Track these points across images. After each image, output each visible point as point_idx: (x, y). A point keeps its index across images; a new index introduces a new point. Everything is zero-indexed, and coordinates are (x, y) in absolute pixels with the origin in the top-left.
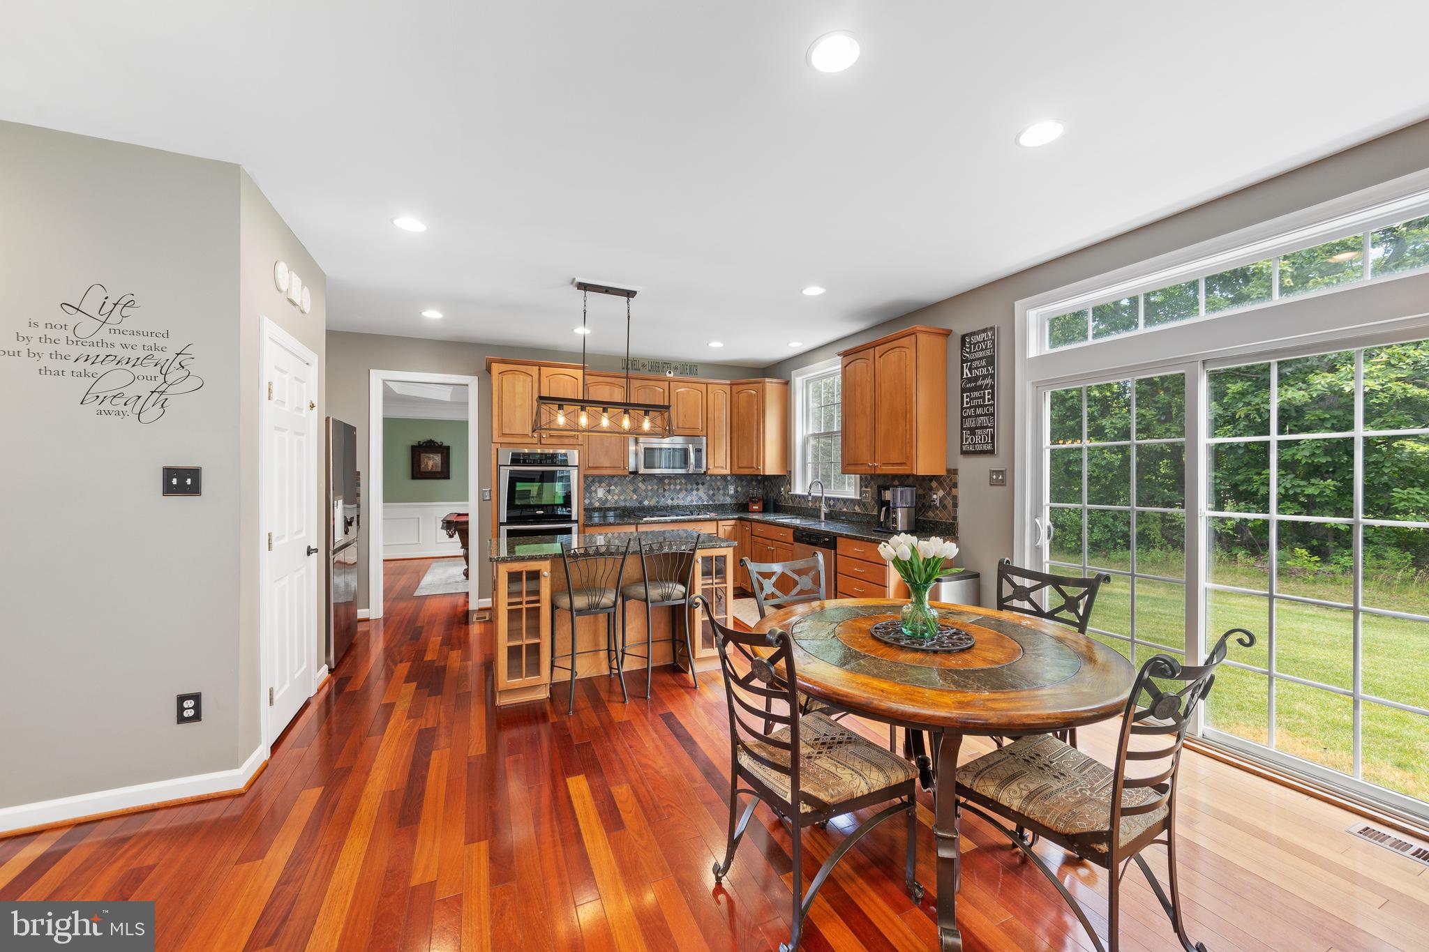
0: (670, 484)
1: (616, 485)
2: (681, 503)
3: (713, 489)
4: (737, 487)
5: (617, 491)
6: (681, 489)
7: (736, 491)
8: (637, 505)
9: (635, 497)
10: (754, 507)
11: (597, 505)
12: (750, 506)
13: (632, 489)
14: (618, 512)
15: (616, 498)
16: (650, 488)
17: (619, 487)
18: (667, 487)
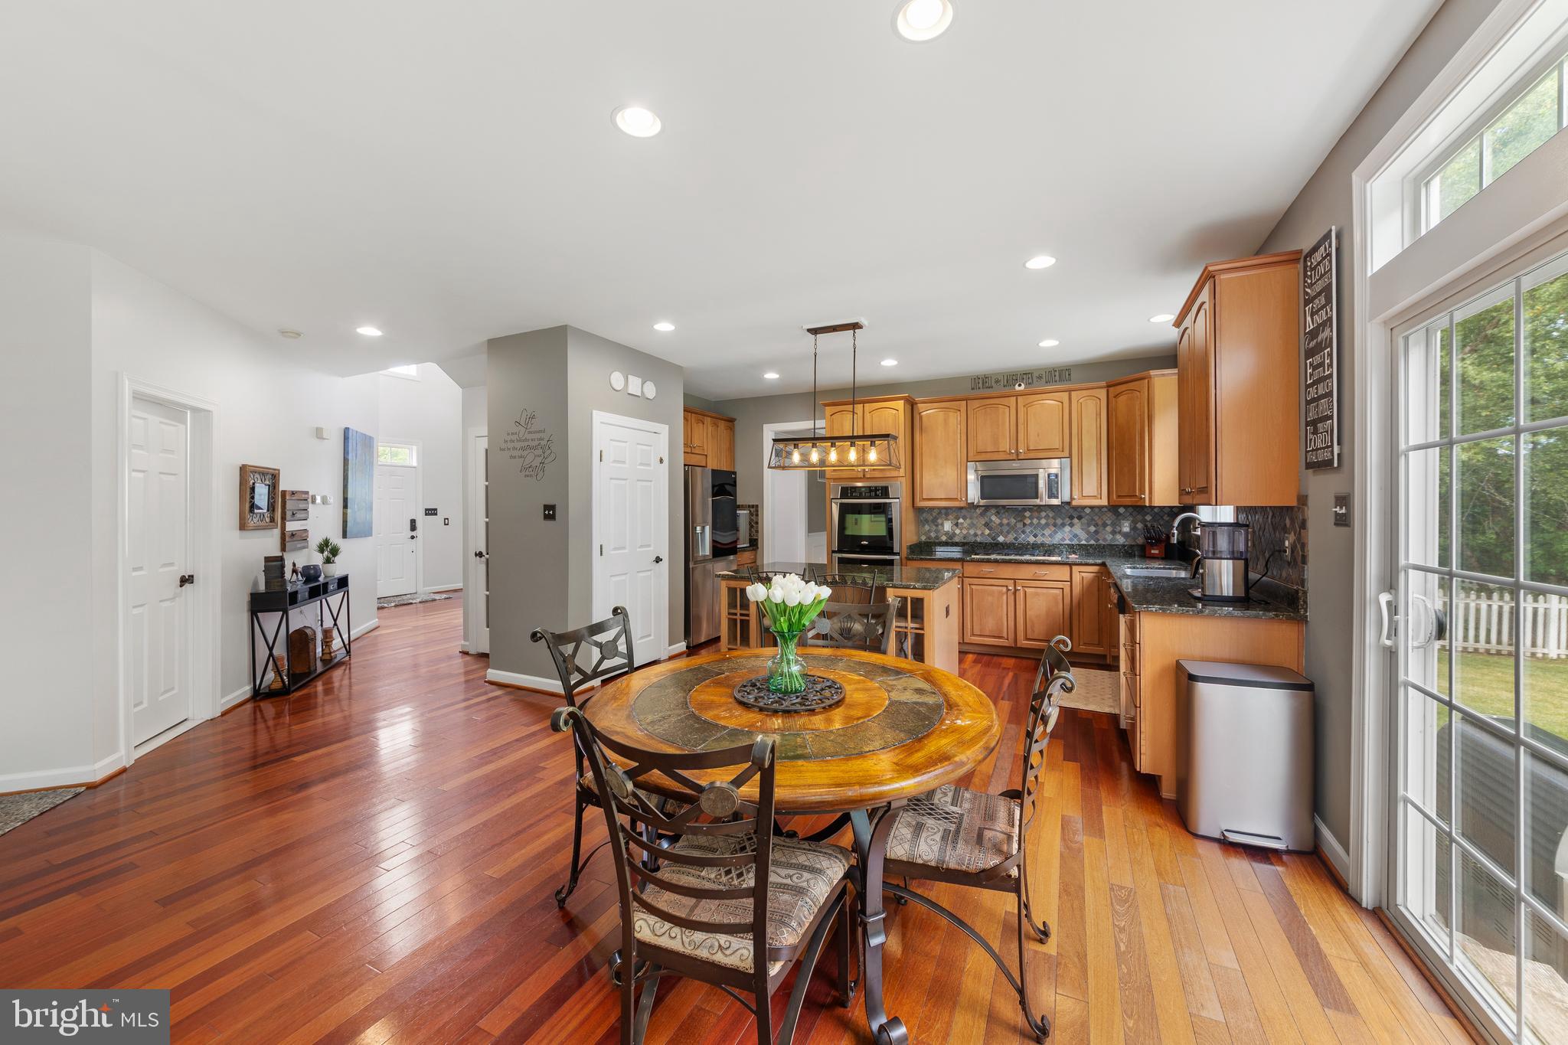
0: (1031, 518)
1: (965, 518)
2: (1048, 541)
3: (1096, 525)
4: (1134, 522)
5: (965, 525)
6: (1047, 525)
7: (1134, 528)
8: (989, 540)
9: (987, 532)
10: (1153, 552)
11: (944, 538)
12: (1147, 549)
13: (984, 523)
14: (966, 547)
15: (965, 532)
16: (1005, 521)
17: (968, 521)
18: (1028, 521)
